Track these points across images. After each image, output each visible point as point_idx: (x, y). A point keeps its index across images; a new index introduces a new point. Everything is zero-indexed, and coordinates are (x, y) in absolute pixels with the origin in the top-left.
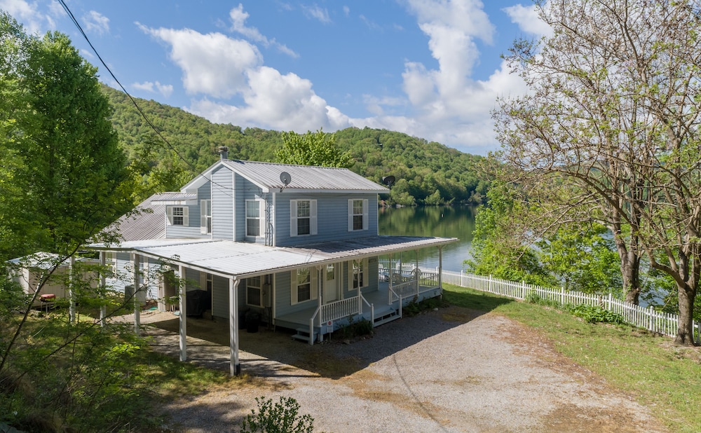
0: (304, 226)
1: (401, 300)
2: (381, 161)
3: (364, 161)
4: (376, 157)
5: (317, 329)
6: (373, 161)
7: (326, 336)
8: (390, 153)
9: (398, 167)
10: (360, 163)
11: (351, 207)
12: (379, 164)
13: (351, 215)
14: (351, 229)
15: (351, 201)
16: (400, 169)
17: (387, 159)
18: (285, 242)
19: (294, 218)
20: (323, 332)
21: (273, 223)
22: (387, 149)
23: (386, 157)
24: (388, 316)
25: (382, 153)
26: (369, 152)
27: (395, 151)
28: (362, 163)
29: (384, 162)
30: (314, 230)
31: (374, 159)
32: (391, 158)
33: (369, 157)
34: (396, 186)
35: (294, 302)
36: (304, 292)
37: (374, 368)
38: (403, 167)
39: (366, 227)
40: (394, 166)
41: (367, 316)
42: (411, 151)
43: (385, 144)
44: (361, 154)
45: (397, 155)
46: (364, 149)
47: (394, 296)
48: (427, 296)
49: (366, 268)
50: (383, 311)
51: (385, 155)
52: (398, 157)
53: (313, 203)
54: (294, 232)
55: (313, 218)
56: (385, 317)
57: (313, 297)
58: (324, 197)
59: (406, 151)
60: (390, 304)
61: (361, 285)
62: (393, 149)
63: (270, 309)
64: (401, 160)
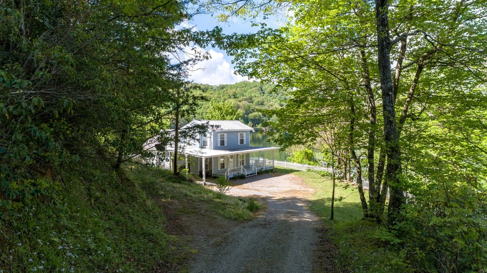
0: (222, 143)
1: (257, 170)
2: (263, 102)
3: (253, 103)
4: (260, 100)
5: (227, 176)
6: (258, 103)
7: (230, 179)
8: (269, 97)
9: (274, 106)
10: (250, 104)
11: (239, 136)
12: (262, 104)
13: (239, 139)
14: (239, 144)
15: (239, 134)
16: (276, 107)
17: (267, 101)
18: (216, 148)
19: (219, 140)
20: (229, 177)
21: (212, 141)
22: (267, 94)
23: (266, 100)
24: (252, 174)
25: (264, 97)
26: (256, 97)
27: (272, 96)
28: (252, 104)
29: (265, 103)
30: (226, 144)
31: (259, 101)
32: (270, 100)
33: (256, 100)
34: (273, 118)
35: (219, 169)
36: (223, 166)
37: (244, 185)
38: (277, 106)
39: (245, 143)
40: (272, 106)
41: (244, 173)
42: (283, 95)
43: (266, 91)
44: (251, 98)
45: (274, 98)
46: (253, 95)
47: (254, 168)
48: (268, 169)
49: (245, 158)
50: (250, 172)
51: (266, 99)
52: (274, 100)
53: (225, 134)
54: (219, 145)
55: (226, 140)
56: (251, 174)
57: (226, 168)
58: (229, 132)
59: (279, 96)
60: (253, 170)
61: (243, 164)
62: (271, 95)
63: (211, 171)
64: (276, 101)
